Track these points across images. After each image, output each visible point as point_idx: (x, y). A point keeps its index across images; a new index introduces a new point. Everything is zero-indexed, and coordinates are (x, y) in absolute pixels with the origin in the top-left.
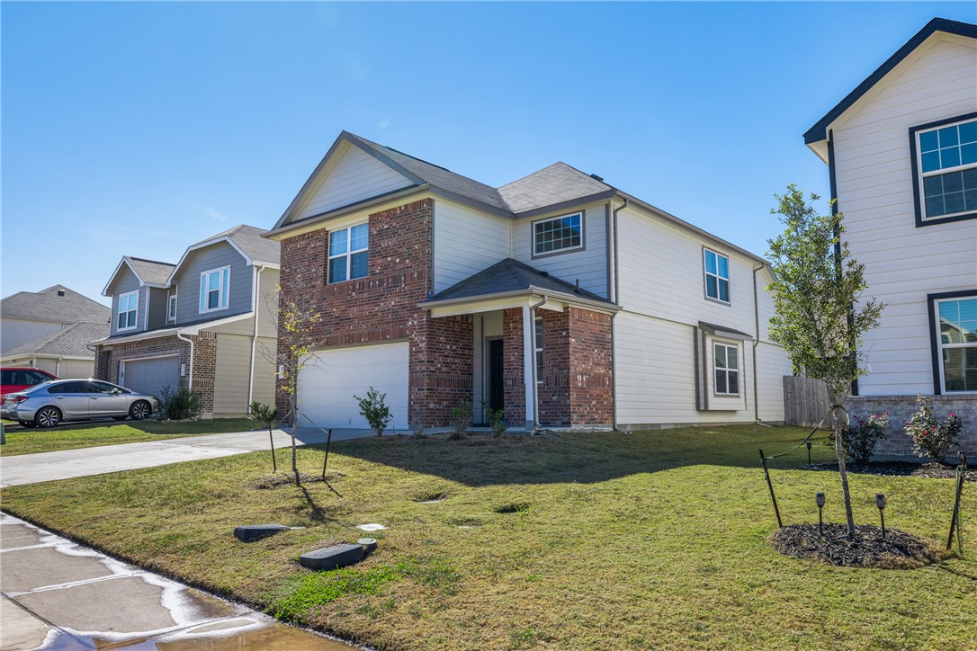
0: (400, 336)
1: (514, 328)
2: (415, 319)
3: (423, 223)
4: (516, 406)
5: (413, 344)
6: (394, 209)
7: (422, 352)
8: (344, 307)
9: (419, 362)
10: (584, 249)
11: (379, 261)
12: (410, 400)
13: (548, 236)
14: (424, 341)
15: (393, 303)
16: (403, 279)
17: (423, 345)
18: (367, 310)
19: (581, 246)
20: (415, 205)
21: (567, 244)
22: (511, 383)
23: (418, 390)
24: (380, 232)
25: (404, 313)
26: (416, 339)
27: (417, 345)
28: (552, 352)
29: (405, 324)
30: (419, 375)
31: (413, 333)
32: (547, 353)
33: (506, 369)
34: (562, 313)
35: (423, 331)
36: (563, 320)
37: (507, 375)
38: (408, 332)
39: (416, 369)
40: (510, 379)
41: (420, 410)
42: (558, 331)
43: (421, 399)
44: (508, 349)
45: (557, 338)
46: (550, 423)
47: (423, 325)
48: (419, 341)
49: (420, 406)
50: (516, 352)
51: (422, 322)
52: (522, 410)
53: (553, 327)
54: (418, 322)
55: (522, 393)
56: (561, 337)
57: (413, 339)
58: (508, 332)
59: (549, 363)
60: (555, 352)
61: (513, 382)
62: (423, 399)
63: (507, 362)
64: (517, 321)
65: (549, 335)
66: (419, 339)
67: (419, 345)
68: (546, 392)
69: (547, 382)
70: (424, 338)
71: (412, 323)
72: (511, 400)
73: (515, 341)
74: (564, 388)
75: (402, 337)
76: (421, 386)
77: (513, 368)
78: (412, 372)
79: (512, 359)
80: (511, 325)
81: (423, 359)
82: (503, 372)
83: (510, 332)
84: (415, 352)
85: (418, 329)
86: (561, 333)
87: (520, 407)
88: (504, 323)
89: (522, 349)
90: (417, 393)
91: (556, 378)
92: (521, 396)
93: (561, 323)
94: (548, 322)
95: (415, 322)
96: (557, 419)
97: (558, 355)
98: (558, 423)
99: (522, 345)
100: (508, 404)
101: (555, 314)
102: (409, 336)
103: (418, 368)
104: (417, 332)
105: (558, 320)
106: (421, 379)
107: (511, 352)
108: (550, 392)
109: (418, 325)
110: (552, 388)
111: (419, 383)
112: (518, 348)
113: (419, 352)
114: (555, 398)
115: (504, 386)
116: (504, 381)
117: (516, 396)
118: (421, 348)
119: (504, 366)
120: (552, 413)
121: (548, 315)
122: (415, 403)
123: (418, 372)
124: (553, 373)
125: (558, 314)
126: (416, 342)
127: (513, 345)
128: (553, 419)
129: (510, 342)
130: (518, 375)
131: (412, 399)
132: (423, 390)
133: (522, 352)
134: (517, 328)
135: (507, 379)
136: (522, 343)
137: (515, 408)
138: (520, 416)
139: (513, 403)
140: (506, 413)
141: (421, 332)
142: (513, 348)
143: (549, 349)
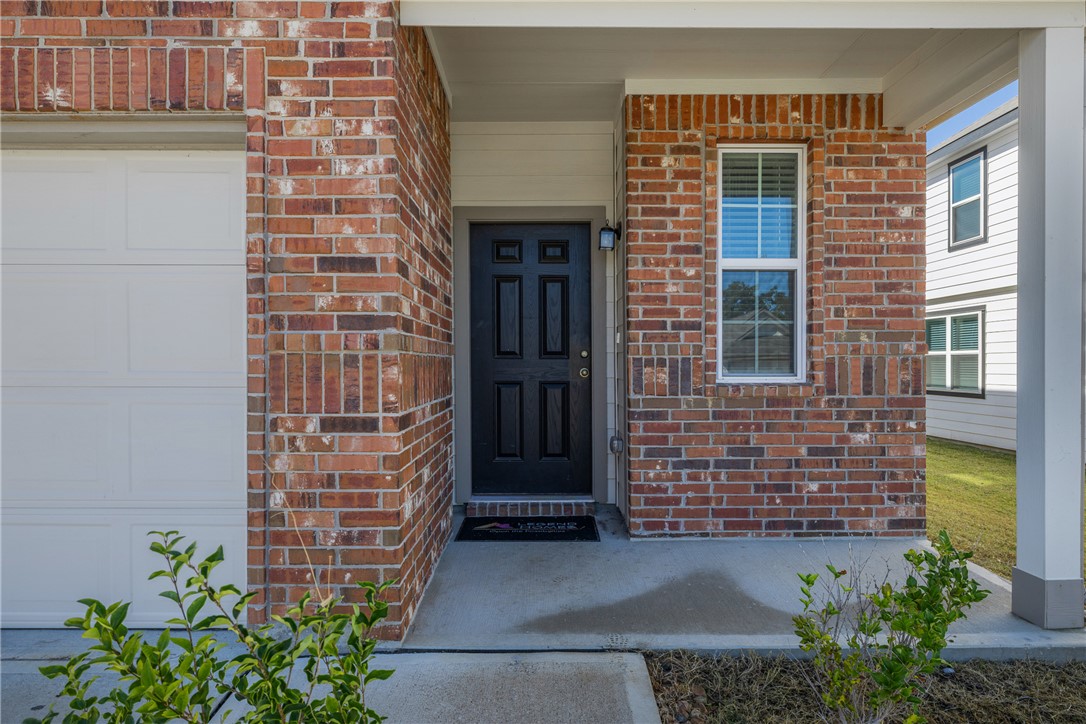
0: (177, 95)
1: (679, 174)
4: (689, 464)
5: (263, 151)
7: (362, 206)
9: (328, 264)
12: (261, 482)
14: (370, 147)
17: (367, 173)
22: (664, 377)
23: (327, 425)
26: (302, 129)
27: (310, 166)
28: (850, 275)
29: (207, 27)
30: (333, 343)
31: (275, 89)
32: (830, 276)
33: (641, 325)
34: (894, 137)
35: (365, 89)
36: (902, 165)
37: (648, 349)
38: (230, 78)
39: (308, 303)
40: (662, 363)
41: (347, 539)
42: (879, 199)
43: (354, 481)
44: (652, 250)
45: (876, 224)
46: (839, 525)
47: (362, 49)
48: (327, 142)
49: (345, 519)
50: (688, 264)
51: (356, 29)
52: (715, 477)
53: (861, 186)
54: (313, 30)
55: (716, 415)
56: (891, 225)
57: (278, 127)
58: (654, 187)
59: (839, 313)
60: (862, 275)
61: (673, 374)
62: (370, 481)
63: (647, 300)
64: (696, 150)
65: (840, 212)
66: (328, 129)
67: (327, 166)
68: (822, 416)
69: (830, 379)
70: (367, 129)
71: (271, 28)
72: (665, 440)
73: (685, 224)
74: (901, 402)
75: (178, 106)
76: (352, 404)
77: (675, 326)
78: (279, 324)
79: (671, 289)
80: (667, 161)
81: (363, 250)
82: (626, 339)
83: (663, 186)
84: (293, 206)
85: (319, 69)
86: (892, 212)
87: (706, 465)
88: (628, 150)
89: (714, 255)
90: (315, 444)
91: (868, 367)
92: (710, 428)
93: (891, 174)
94: (839, 162)
95: (295, 29)
96: (869, 513)
97: (879, 288)
98: (871, 522)
99: (712, 242)
100: (649, 453)
101: (867, 137)
102: (236, 101)
103: (323, 300)
104: (311, 89)
105: (880, 162)
106: (351, 361)
107: (664, 263)
108: (841, 416)
109: (314, 49)
110: (851, 403)
111: (332, 390)
112: (697, 250)
113: (323, 207)
114: (861, 438)
115: (627, 390)
116: (626, 372)
117: (688, 428)
118: (347, 183)
119: (628, 313)
120: (851, 488)
121: (839, 137)
122: (306, 500)
123: (324, 322)
124: (856, 350)
125: (881, 137)
126: (302, 146)
127: (675, 237)
128: (855, 513)
129: (662, 225)
130: (698, 350)
131: (280, 479)
132: (370, 425)
133: (713, 267)
134: (696, 175)
135: (649, 363)
136: (714, 231)
137: (684, 472)
138: (707, 501)
139: (677, 452)
140: (639, 489)
141: (341, 89)
142: (676, 250)
143: (838, 261)
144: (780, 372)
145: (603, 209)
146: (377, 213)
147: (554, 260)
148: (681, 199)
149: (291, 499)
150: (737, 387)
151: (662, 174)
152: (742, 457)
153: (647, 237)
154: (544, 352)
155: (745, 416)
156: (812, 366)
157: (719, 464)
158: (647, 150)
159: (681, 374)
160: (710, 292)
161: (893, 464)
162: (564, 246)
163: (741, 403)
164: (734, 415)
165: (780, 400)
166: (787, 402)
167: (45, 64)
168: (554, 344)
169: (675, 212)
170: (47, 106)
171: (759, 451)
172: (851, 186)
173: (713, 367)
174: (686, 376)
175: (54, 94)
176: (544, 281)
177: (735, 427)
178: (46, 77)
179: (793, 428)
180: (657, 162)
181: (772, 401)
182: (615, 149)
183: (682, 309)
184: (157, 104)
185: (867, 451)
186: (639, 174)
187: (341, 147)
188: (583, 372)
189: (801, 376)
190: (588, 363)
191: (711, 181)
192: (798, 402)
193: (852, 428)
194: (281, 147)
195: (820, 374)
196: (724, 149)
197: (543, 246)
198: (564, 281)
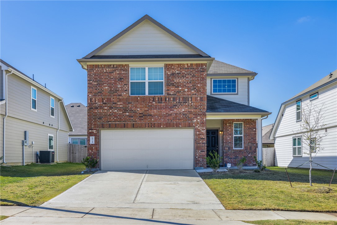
0: (189, 126)
1: (229, 126)
2: (198, 119)
3: (203, 74)
5: (196, 130)
6: (183, 64)
7: (204, 134)
8: (146, 109)
9: (201, 139)
10: (237, 94)
11: (173, 89)
12: (195, 156)
13: (220, 86)
14: (204, 130)
15: (183, 110)
16: (190, 99)
17: (204, 132)
18: (164, 112)
19: (236, 93)
20: (197, 65)
21: (229, 91)
22: (227, 149)
23: (201, 151)
24: (173, 74)
25: (192, 116)
26: (199, 128)
27: (200, 131)
28: (248, 137)
29: (192, 121)
30: (201, 145)
31: (197, 125)
32: (246, 137)
33: (225, 143)
34: (253, 121)
35: (204, 125)
36: (254, 124)
37: (226, 146)
38: (194, 125)
39: (199, 142)
40: (227, 147)
41: (202, 160)
42: (251, 128)
43: (203, 156)
44: (226, 134)
45: (251, 131)
46: (247, 165)
47: (204, 122)
48: (201, 129)
49: (202, 159)
50: (230, 136)
51: (203, 121)
52: (233, 160)
53: (249, 127)
54: (200, 121)
55: (233, 153)
56: (253, 131)
57: (197, 128)
58: (226, 127)
59: (247, 141)
60: (250, 137)
61: (228, 148)
62: (204, 156)
63: (225, 140)
64: (231, 123)
65: (247, 130)
66: (201, 128)
67: (201, 131)
68: (245, 153)
69: (246, 149)
70: (204, 128)
71: (197, 121)
72: (227, 156)
73: (230, 131)
74: (254, 151)
75: (190, 127)
76: (203, 150)
77: (229, 143)
78: (197, 143)
79: (228, 139)
80: (228, 124)
81: (204, 138)
82: (223, 144)
83: (227, 127)
84: (198, 134)
85: (200, 124)
86: (253, 130)
87: (232, 158)
88: (223, 123)
89: (233, 135)
90: (200, 153)
91: (250, 147)
92: (233, 154)
93: (253, 125)
94: (247, 124)
95: (199, 121)
96: (250, 164)
97: (251, 138)
98: (251, 165)
99: (233, 133)
100: (226, 157)
101: (250, 121)
102: (194, 126)
103: (201, 142)
104: (200, 125)
105: (251, 124)
106: (203, 146)
107: (227, 136)
108: (247, 153)
109: (200, 122)
110: (248, 151)
111: (201, 149)
112: (231, 134)
113: (201, 134)
114: (249, 155)
115: (223, 150)
116: (223, 148)
117: (230, 154)
118: (202, 133)
119: (223, 141)
120: (248, 161)
121: (247, 121)
122: (199, 157)
123: (201, 143)
124: (249, 145)
125: (251, 121)
126: (199, 130)
127: (229, 133)
128: (249, 164)
129: (227, 132)
130: (231, 145)
131: (197, 156)
132: (204, 151)
133: (233, 136)
134: (231, 126)
135: (226, 147)
136: (233, 132)
137: (230, 159)
138: (232, 162)
139: (229, 157)
140: (225, 161)
141: (202, 125)
142: (229, 134)
143: (247, 135)
144: (241, 148)
145: (220, 128)
146: (205, 135)
147: (214, 134)
148: (229, 129)
149: (198, 157)
150: (235, 150)
151: (227, 126)
152: (236, 157)
153: (225, 133)
154: (212, 146)
155: (236, 153)
156: (244, 147)
157: (233, 158)
158: (226, 123)
159: (229, 148)
160: (233, 139)
161: (253, 158)
162: (215, 132)
163: (236, 151)
164: (235, 153)
165: (240, 151)
166: (241, 151)
167: (180, 124)
168: (213, 145)
169: (229, 130)
170: (180, 127)
171: (238, 157)
172: (248, 127)
173: (233, 147)
174: (230, 148)
175: (180, 126)
176: (212, 137)
177: (235, 154)
178: (180, 125)
179: (242, 154)
180: (227, 125)
181: (239, 151)
182: (221, 124)
183: (229, 141)
184: (188, 127)
185: (250, 157)
186: (225, 126)
187: (202, 130)
188: (217, 149)
189: (243, 148)
190: (218, 147)
191: (233, 127)
192: (242, 151)
193: (248, 154)
194: (197, 130)
195: (245, 148)
196: (234, 123)
197: (212, 132)
198: (215, 137)
